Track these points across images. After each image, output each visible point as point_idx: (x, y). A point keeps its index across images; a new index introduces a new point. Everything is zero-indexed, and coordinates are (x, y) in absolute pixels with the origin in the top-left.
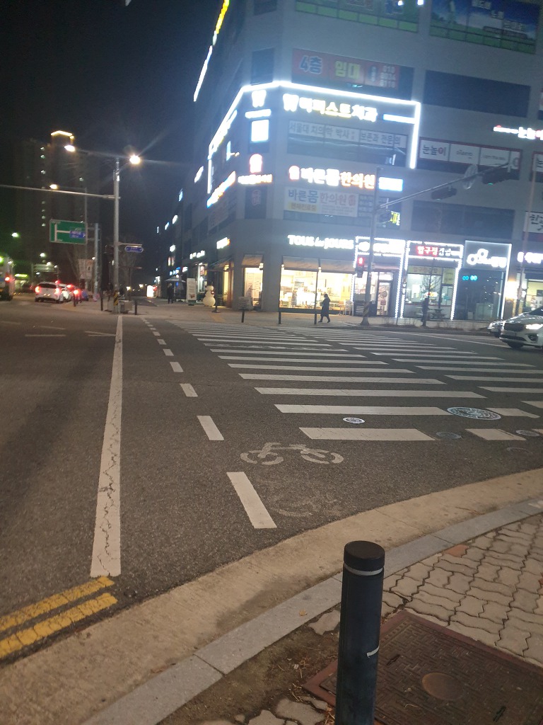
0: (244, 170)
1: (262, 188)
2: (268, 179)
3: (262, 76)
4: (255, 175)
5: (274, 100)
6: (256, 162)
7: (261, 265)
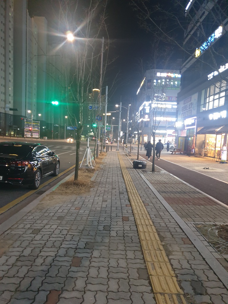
0: (144, 118)
1: (148, 121)
2: (149, 120)
3: (148, 100)
4: (146, 119)
5: (150, 105)
6: (147, 116)
7: (147, 136)
